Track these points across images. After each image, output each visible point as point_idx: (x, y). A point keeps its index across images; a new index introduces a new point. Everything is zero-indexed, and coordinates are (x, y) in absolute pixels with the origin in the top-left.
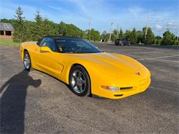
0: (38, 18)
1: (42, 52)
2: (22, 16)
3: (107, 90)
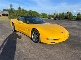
0: (19, 8)
1: (19, 23)
2: (12, 8)
3: (47, 40)
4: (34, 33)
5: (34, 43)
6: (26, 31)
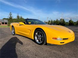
3: (56, 40)
4: (38, 34)
5: (38, 45)
6: (28, 33)
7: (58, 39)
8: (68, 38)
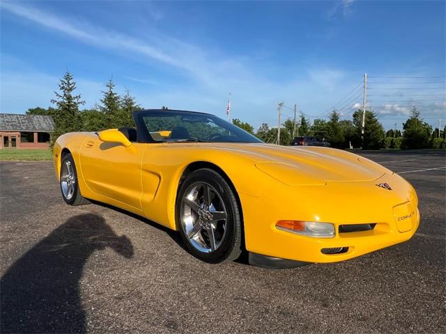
3: (295, 235)
7: (312, 226)
8: (373, 225)
